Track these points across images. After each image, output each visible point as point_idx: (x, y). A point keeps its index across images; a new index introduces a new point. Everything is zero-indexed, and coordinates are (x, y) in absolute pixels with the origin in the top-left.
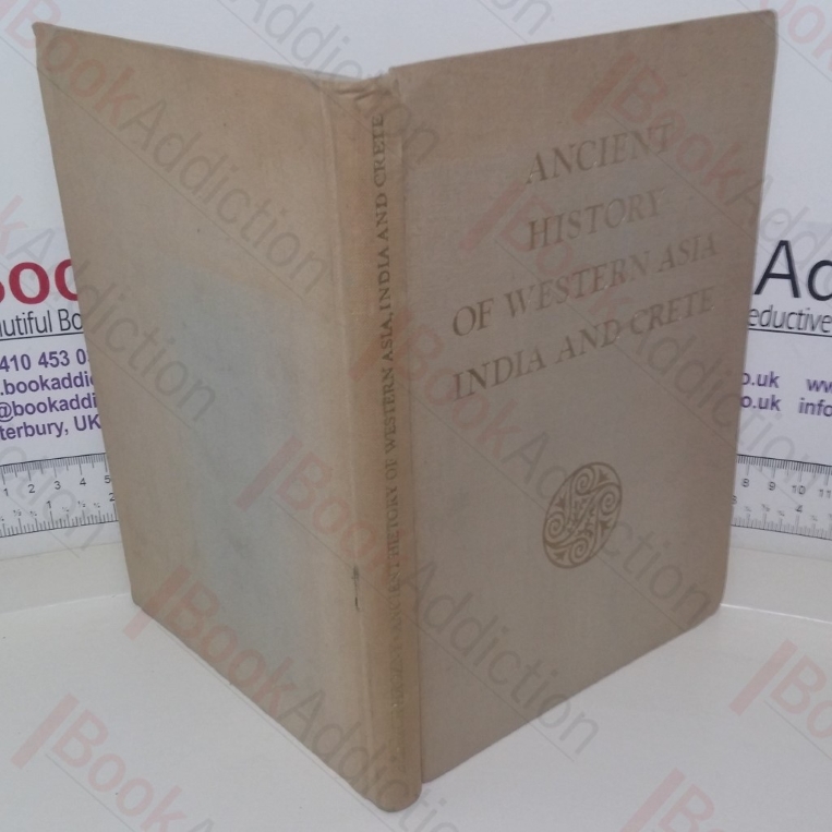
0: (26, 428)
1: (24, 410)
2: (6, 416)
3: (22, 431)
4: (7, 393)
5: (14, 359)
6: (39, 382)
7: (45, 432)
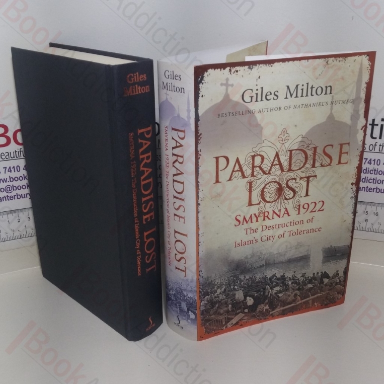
0: (17, 195)
1: (17, 188)
2: (10, 191)
3: (16, 197)
4: (11, 181)
5: (14, 167)
6: (23, 176)
7: (25, 197)
